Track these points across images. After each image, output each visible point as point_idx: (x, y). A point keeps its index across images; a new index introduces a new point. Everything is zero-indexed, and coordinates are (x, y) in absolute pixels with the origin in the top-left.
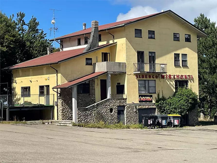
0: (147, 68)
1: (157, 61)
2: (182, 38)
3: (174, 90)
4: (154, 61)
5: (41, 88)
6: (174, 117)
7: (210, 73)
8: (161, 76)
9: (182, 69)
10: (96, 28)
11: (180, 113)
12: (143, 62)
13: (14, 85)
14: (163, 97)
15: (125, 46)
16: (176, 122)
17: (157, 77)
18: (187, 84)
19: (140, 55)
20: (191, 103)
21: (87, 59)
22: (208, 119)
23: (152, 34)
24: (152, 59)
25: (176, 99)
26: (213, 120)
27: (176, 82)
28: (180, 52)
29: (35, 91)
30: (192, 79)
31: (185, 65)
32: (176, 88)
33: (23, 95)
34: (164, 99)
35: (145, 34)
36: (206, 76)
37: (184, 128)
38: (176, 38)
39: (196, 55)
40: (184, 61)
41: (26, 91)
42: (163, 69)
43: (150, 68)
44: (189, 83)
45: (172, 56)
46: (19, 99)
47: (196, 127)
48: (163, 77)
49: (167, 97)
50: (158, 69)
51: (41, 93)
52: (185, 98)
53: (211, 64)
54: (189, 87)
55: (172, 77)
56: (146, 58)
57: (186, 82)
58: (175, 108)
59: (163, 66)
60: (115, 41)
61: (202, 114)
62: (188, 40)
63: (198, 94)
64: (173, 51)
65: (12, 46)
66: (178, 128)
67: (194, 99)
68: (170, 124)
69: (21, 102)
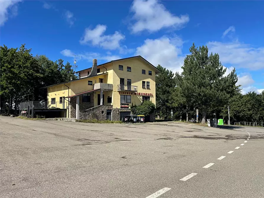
0: (126, 88)
1: (132, 85)
2: (147, 73)
3: (142, 102)
4: (130, 84)
5: (61, 98)
6: (141, 117)
7: (163, 94)
8: (134, 93)
9: (147, 90)
10: (96, 63)
11: (145, 114)
12: (123, 84)
13: (48, 97)
14: (135, 105)
15: (112, 74)
16: (142, 120)
17: (132, 94)
18: (149, 99)
19: (122, 81)
20: (151, 109)
21: (89, 81)
22: (161, 119)
23: (129, 69)
24: (129, 83)
25: (142, 107)
26: (164, 119)
27: (143, 97)
28: (146, 80)
29: (58, 100)
30: (152, 96)
31: (148, 88)
32: (143, 101)
33: (52, 104)
34: (135, 106)
35: (125, 68)
36: (160, 96)
37: (147, 123)
38: (144, 72)
39: (155, 83)
40: (148, 86)
41: (53, 100)
42: (135, 89)
43: (128, 88)
44: (151, 98)
45: (141, 82)
46: (50, 106)
47: (154, 123)
48: (135, 94)
49: (137, 105)
50: (132, 89)
51: (61, 102)
52: (147, 106)
53: (163, 90)
54: (150, 100)
55: (141, 94)
56: (126, 82)
57: (149, 97)
58: (142, 112)
59: (136, 87)
60: (107, 72)
61: (158, 116)
62: (150, 74)
63: (155, 104)
64: (142, 80)
65: (50, 75)
66: (143, 123)
67: (153, 107)
68: (138, 121)
69: (50, 107)
